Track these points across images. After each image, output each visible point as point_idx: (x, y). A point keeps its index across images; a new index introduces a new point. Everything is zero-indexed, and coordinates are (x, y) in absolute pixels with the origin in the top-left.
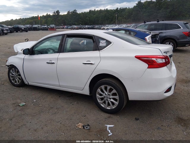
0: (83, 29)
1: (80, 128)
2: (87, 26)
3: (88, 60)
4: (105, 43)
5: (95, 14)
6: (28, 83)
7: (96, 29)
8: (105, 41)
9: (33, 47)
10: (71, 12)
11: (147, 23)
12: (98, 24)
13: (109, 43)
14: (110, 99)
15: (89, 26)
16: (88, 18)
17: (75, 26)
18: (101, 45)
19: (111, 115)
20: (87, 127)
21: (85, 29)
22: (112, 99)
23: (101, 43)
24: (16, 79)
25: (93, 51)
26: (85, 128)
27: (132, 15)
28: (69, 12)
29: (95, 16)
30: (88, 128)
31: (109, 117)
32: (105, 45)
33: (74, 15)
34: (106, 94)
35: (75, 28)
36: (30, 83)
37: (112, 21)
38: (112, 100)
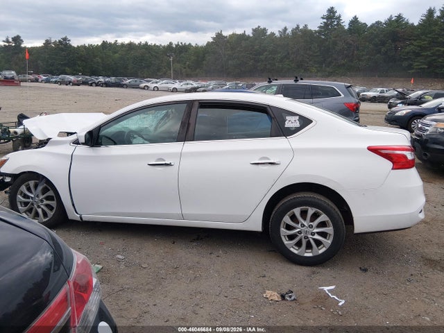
0: (91, 85)
1: (277, 299)
2: (101, 79)
3: (265, 156)
4: (297, 121)
5: (116, 53)
6: (81, 218)
7: (127, 86)
8: (298, 117)
9: (99, 128)
10: (55, 43)
11: (274, 82)
12: (129, 76)
13: (305, 122)
14: (313, 234)
15: (107, 79)
16: (100, 60)
17: (72, 78)
18: (287, 125)
19: (314, 269)
20: (290, 297)
21: (97, 85)
22: (316, 235)
23: (287, 122)
24: (39, 207)
25: (271, 136)
26: (288, 299)
27: (204, 62)
28: (47, 43)
29: (117, 55)
30: (293, 298)
31: (314, 273)
32: (297, 125)
33: (62, 50)
34: (303, 226)
35: (70, 82)
36: (87, 217)
37: (159, 70)
38: (317, 237)
